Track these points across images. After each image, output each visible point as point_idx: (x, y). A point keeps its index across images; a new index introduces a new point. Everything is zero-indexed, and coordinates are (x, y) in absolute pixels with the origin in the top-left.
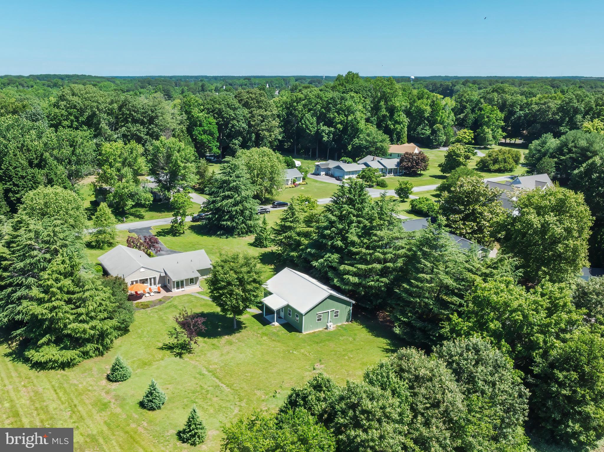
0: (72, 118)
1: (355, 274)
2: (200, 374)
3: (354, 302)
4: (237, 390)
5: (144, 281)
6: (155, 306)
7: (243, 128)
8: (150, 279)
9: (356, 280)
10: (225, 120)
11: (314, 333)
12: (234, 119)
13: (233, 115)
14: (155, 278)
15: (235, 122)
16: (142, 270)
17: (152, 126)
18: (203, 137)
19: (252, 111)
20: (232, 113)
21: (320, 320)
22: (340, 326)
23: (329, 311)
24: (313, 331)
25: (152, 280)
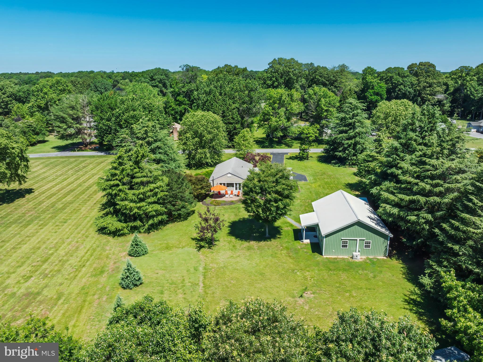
0: (274, 79)
1: (396, 205)
2: (196, 269)
3: (391, 236)
4: (207, 294)
5: (230, 185)
6: (225, 205)
7: (409, 92)
8: (236, 184)
9: (395, 211)
10: (394, 84)
11: (336, 259)
12: (402, 84)
13: (401, 81)
14: (240, 184)
15: (402, 87)
16: (229, 175)
17: (332, 87)
18: (373, 97)
19: (419, 79)
20: (401, 80)
21: (346, 246)
22: (370, 260)
23: (358, 239)
24: (335, 257)
25: (238, 185)
